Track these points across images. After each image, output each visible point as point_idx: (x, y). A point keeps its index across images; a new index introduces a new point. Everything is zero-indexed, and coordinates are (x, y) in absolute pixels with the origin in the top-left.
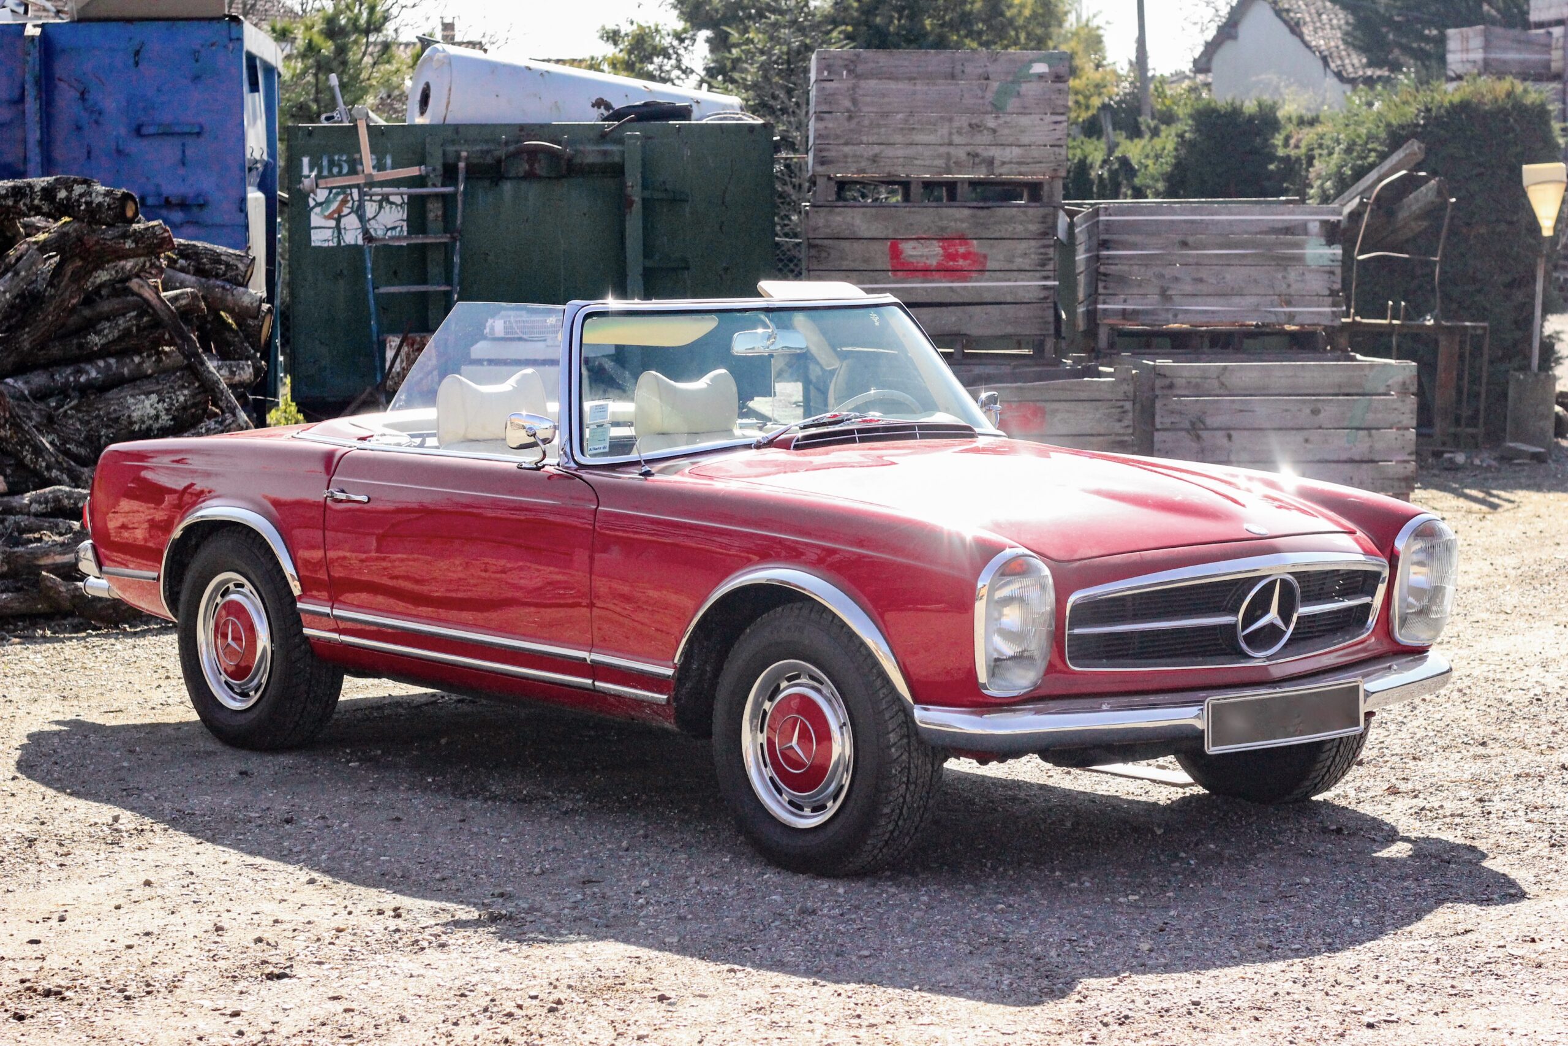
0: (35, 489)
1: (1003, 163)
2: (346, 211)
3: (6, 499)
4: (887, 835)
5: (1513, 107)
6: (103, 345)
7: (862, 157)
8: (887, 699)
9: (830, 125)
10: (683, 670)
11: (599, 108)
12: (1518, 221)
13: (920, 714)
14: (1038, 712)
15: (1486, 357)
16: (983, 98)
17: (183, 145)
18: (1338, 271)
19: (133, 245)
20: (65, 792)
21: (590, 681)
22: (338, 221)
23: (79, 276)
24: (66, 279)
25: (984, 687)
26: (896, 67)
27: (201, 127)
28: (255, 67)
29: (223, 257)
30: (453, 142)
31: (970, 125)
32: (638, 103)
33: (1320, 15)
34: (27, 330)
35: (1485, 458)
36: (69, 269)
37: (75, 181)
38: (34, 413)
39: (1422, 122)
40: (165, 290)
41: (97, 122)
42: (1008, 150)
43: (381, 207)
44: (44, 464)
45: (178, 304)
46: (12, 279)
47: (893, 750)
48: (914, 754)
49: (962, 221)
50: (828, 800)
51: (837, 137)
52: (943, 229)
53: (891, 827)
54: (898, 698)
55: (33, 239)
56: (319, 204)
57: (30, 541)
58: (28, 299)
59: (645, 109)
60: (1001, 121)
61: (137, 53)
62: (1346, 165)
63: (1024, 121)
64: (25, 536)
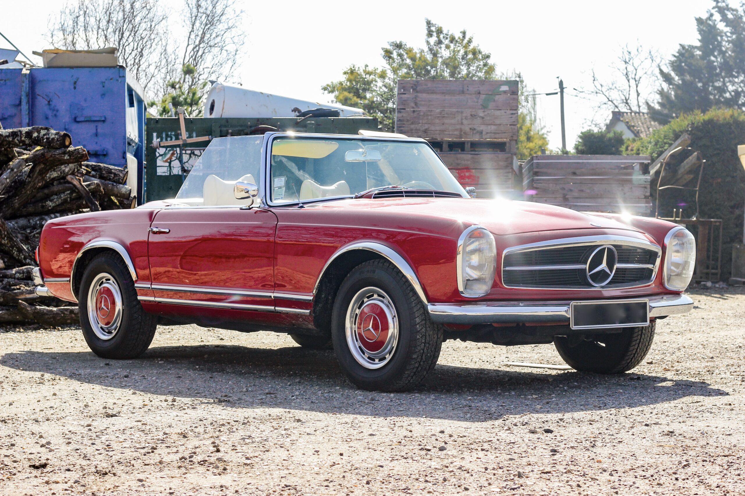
0: (18, 267)
1: (487, 133)
2: (174, 158)
3: (3, 271)
4: (415, 370)
5: (734, 122)
6: (54, 207)
7: (419, 130)
8: (415, 302)
9: (404, 115)
10: (317, 297)
11: (295, 112)
12: (736, 176)
13: (431, 308)
14: (488, 306)
15: (721, 241)
16: (477, 102)
17: (97, 126)
18: (649, 186)
19: (68, 158)
20: (19, 369)
21: (273, 308)
22: (170, 163)
23: (43, 173)
24: (36, 173)
25: (462, 292)
26: (436, 87)
27: (105, 118)
28: (132, 95)
29: (113, 171)
30: (225, 126)
31: (471, 115)
32: (313, 109)
33: (649, 128)
34: (17, 198)
35: (721, 285)
36: (38, 169)
37: (42, 128)
38: (19, 235)
39: (690, 129)
40: (83, 182)
41: (56, 115)
42: (489, 127)
43: (190, 157)
44: (23, 257)
45: (90, 188)
46: (10, 172)
47: (418, 326)
48: (428, 329)
49: (468, 160)
50: (386, 354)
51: (408, 121)
52: (458, 164)
53: (417, 365)
54: (421, 301)
55: (21, 158)
56: (161, 155)
57: (15, 289)
58: (18, 184)
59: (318, 112)
60: (486, 113)
61: (75, 83)
62: (654, 152)
63: (498, 113)
64: (13, 287)
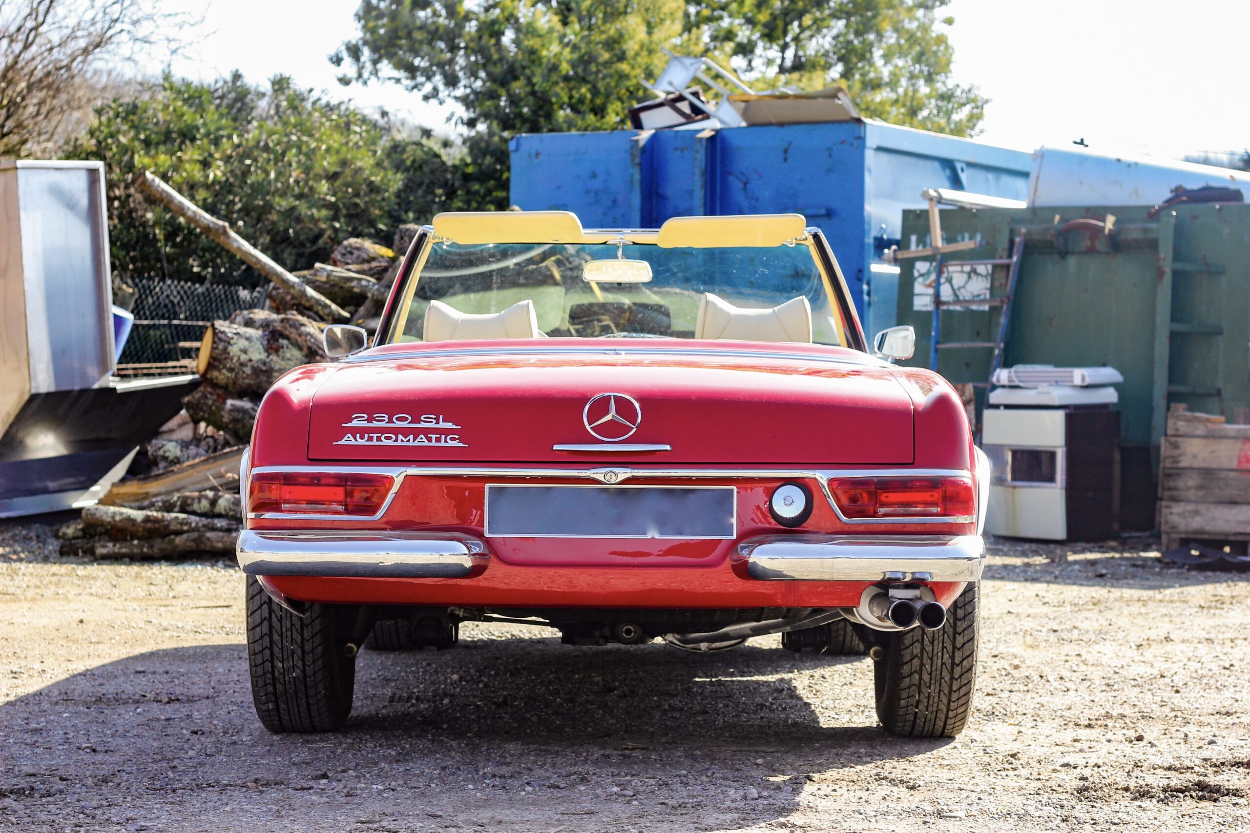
2: (942, 281)
22: (937, 288)
27: (828, 210)
43: (969, 277)
56: (922, 275)
61: (786, 151)
